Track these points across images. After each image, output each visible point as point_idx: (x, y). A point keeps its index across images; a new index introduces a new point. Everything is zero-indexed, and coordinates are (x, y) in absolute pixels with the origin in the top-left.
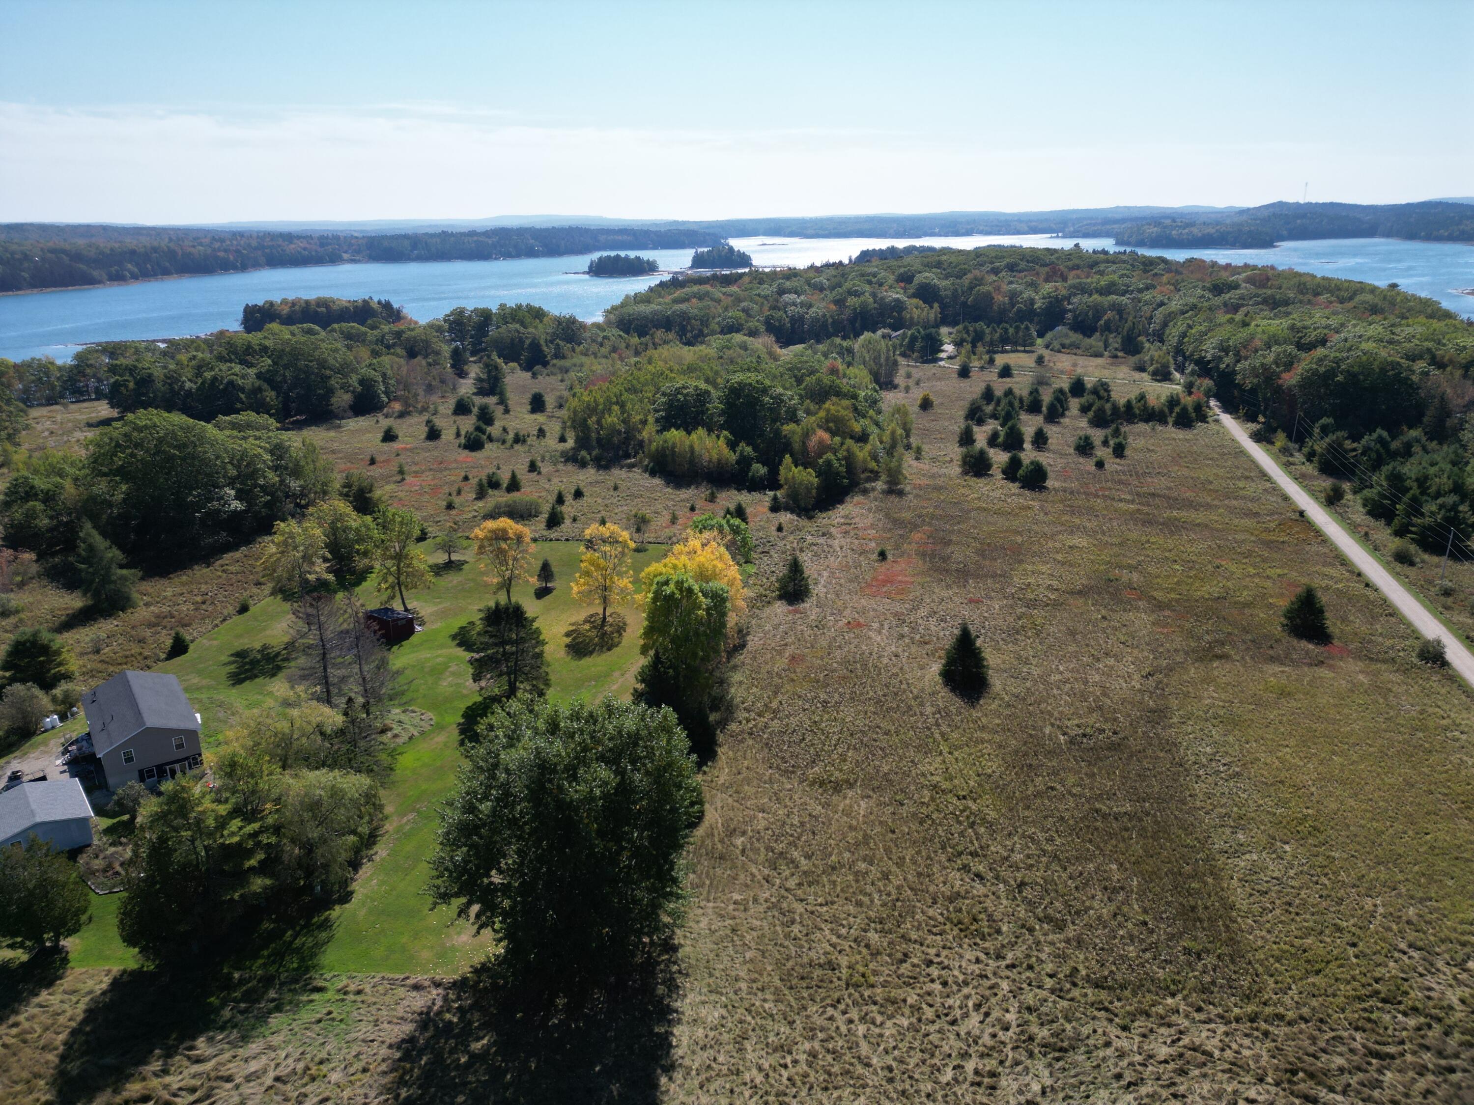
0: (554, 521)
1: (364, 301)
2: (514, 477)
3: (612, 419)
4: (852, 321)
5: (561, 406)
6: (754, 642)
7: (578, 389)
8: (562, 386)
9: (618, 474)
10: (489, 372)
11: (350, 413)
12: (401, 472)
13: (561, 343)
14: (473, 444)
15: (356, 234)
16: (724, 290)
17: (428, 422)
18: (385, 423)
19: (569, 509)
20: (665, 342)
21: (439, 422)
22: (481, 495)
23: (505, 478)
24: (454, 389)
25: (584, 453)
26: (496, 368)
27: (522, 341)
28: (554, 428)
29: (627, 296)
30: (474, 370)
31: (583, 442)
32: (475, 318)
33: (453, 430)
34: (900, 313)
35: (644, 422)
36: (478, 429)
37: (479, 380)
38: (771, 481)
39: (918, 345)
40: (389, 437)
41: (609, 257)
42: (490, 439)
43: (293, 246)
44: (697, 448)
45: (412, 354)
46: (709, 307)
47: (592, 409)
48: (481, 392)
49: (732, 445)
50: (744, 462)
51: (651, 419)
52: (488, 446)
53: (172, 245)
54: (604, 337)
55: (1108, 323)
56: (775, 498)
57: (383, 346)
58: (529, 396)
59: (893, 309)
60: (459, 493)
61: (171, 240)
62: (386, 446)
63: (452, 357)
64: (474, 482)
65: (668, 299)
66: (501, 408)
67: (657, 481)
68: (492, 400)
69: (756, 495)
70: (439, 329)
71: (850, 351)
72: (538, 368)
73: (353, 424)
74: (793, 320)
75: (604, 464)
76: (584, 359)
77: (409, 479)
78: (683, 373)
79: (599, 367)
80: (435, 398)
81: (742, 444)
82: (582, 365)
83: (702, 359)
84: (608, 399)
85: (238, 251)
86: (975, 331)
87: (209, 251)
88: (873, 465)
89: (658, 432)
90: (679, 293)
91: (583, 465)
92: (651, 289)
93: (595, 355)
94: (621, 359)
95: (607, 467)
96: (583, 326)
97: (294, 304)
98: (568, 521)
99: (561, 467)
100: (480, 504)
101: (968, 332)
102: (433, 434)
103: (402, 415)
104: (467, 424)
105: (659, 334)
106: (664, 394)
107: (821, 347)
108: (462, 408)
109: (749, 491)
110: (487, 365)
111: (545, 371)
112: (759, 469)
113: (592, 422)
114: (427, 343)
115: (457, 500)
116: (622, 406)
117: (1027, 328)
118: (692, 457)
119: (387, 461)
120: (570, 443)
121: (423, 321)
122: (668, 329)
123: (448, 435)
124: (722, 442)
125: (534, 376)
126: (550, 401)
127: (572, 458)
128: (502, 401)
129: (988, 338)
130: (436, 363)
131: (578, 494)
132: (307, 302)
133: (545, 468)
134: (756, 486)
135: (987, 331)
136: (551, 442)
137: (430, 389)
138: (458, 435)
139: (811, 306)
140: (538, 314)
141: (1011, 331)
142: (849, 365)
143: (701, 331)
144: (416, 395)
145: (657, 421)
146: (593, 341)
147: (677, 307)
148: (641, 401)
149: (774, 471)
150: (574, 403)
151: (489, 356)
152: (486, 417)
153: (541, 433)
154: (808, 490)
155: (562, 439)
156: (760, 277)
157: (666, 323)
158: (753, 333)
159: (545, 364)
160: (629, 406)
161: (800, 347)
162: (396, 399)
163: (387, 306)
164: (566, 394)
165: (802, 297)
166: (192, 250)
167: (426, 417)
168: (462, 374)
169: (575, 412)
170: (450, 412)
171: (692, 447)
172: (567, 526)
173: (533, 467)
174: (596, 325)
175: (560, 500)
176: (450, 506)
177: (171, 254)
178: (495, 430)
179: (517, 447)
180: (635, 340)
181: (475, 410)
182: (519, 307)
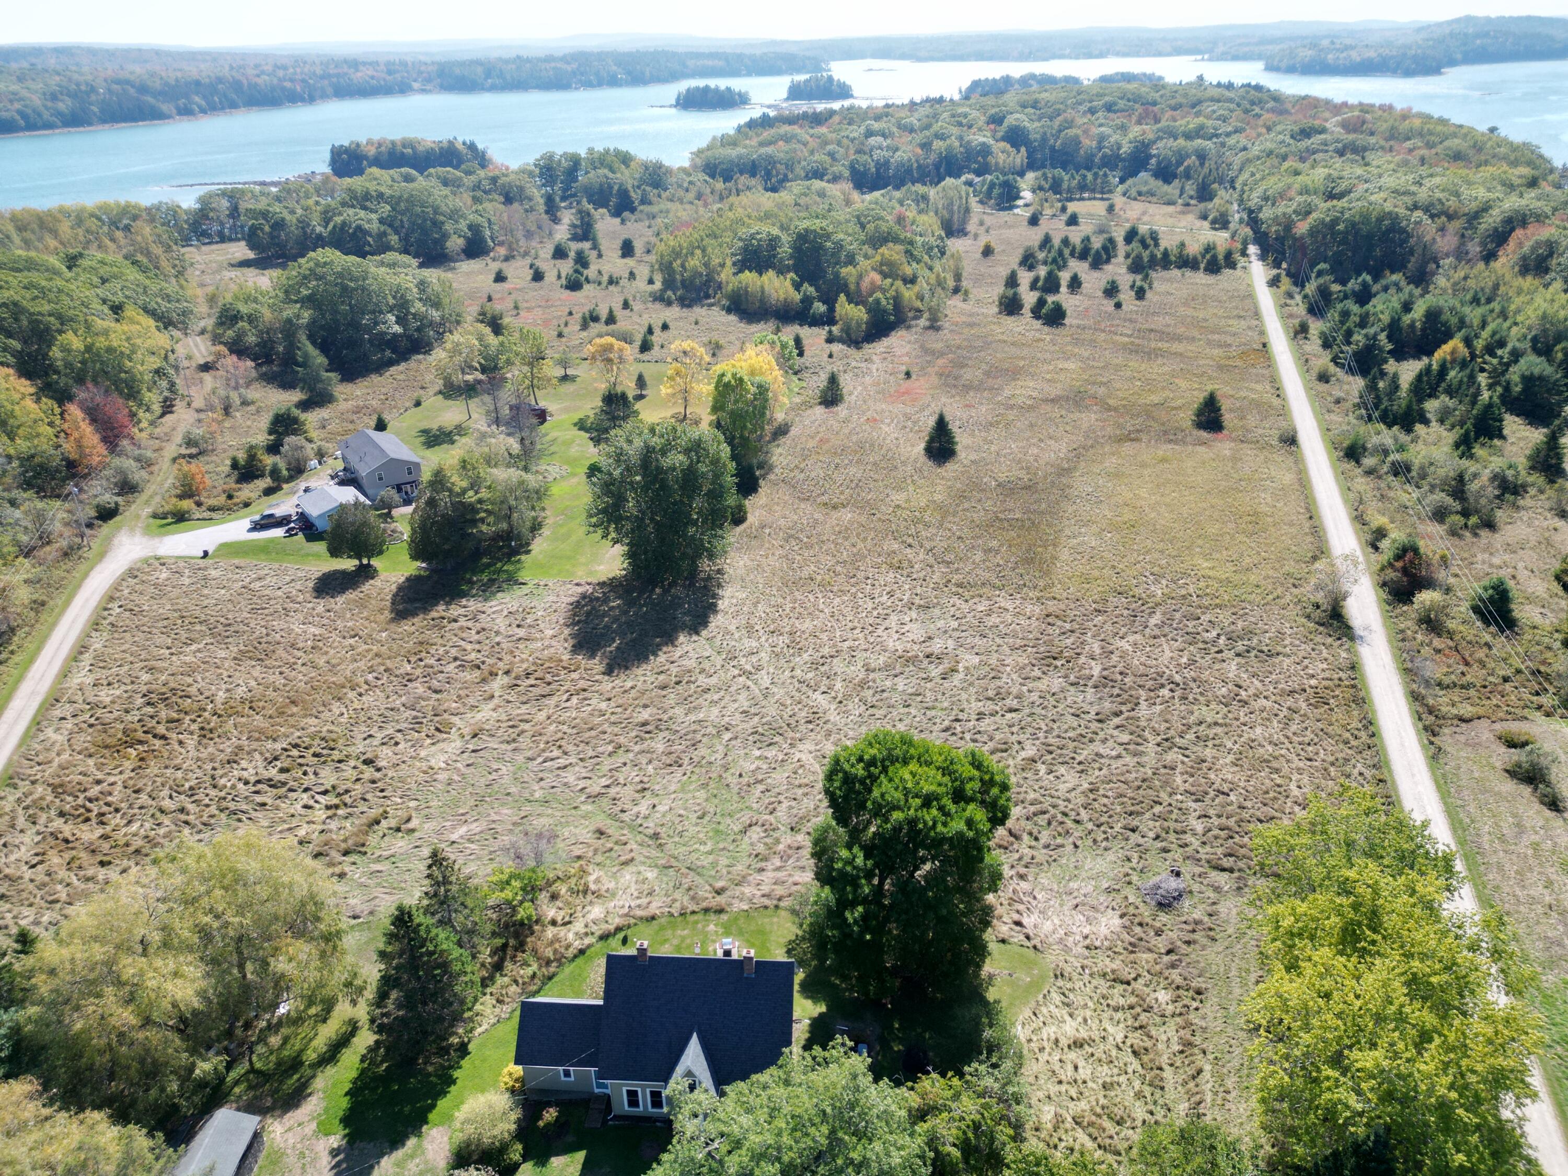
0: (645, 347)
1: (450, 142)
2: (611, 311)
3: (694, 262)
4: (937, 166)
5: (648, 252)
6: (794, 431)
7: (664, 236)
8: (650, 232)
9: (699, 312)
10: (582, 218)
11: (463, 256)
12: (516, 308)
13: (648, 189)
14: (574, 285)
15: (423, 58)
16: (811, 131)
17: (531, 266)
18: (495, 266)
19: (658, 337)
20: (749, 188)
21: (540, 264)
22: (584, 326)
23: (604, 314)
24: (550, 234)
25: (669, 293)
26: (589, 214)
27: (611, 187)
28: (643, 272)
29: (714, 138)
30: (568, 217)
31: (669, 284)
32: (565, 164)
33: (555, 273)
34: (985, 157)
35: (723, 265)
36: (576, 271)
37: (574, 226)
38: (829, 319)
39: (996, 192)
40: (500, 278)
41: (697, 88)
42: (588, 280)
43: (359, 74)
44: (766, 288)
45: (508, 200)
46: (795, 151)
47: (677, 254)
48: (575, 238)
49: (797, 286)
50: (807, 301)
51: (729, 263)
52: (586, 287)
53: (234, 74)
54: (690, 183)
55: (1188, 169)
56: (830, 332)
57: (479, 192)
58: (619, 243)
59: (979, 153)
60: (566, 324)
61: (231, 68)
62: (499, 286)
63: (546, 204)
64: (578, 316)
65: (754, 142)
66: (594, 253)
67: (733, 318)
68: (586, 245)
69: (815, 330)
70: (531, 174)
71: (925, 198)
72: (626, 214)
73: (467, 266)
74: (877, 163)
75: (686, 303)
76: (669, 205)
77: (522, 313)
78: (760, 219)
79: (682, 212)
80: (534, 244)
81: (806, 285)
82: (668, 211)
83: (780, 206)
84: (691, 243)
85: (303, 81)
86: (1054, 178)
87: (275, 81)
88: (918, 304)
89: (735, 274)
90: (767, 134)
91: (669, 303)
92: (739, 129)
93: (681, 201)
94: (706, 205)
95: (689, 306)
96: (669, 171)
97: (380, 145)
98: (656, 348)
99: (650, 305)
100: (585, 334)
101: (1046, 179)
102: (538, 276)
103: (507, 259)
104: (566, 267)
105: (743, 180)
106: (740, 239)
107: (897, 194)
108: (560, 253)
109: (810, 325)
110: (580, 212)
111: (633, 217)
112: (820, 307)
113: (676, 265)
114: (521, 189)
115: (566, 331)
116: (704, 251)
117: (1105, 175)
118: (763, 298)
119: (502, 299)
120: (658, 285)
121: (514, 165)
122: (753, 175)
123: (550, 277)
124: (788, 283)
125: (623, 222)
126: (638, 246)
127: (659, 298)
128: (595, 247)
129: (1065, 186)
130: (532, 209)
131: (665, 327)
132: (393, 143)
133: (637, 306)
134: (816, 322)
135: (1066, 178)
136: (641, 284)
137: (529, 235)
138: (559, 277)
139: (897, 149)
140: (625, 159)
141: (1090, 176)
142: (920, 212)
143: (786, 176)
144: (517, 241)
145: (734, 264)
146: (680, 186)
147: (763, 150)
148: (721, 246)
149: (832, 309)
150: (661, 247)
151: (579, 203)
152: (582, 261)
153: (632, 276)
154: (859, 325)
155: (651, 282)
156: (852, 116)
157: (752, 169)
158: (835, 179)
159: (633, 210)
160: (709, 250)
161: (877, 194)
162: (501, 244)
163: (472, 147)
164: (653, 240)
165: (889, 141)
166: (259, 81)
167: (528, 261)
168: (556, 220)
169: (662, 256)
170: (549, 256)
171: (762, 287)
172: (656, 352)
173: (626, 305)
174: (683, 170)
175: (650, 331)
176: (560, 335)
177: (237, 86)
178: (591, 272)
179: (611, 288)
180: (720, 185)
181: (572, 254)
182: (607, 151)
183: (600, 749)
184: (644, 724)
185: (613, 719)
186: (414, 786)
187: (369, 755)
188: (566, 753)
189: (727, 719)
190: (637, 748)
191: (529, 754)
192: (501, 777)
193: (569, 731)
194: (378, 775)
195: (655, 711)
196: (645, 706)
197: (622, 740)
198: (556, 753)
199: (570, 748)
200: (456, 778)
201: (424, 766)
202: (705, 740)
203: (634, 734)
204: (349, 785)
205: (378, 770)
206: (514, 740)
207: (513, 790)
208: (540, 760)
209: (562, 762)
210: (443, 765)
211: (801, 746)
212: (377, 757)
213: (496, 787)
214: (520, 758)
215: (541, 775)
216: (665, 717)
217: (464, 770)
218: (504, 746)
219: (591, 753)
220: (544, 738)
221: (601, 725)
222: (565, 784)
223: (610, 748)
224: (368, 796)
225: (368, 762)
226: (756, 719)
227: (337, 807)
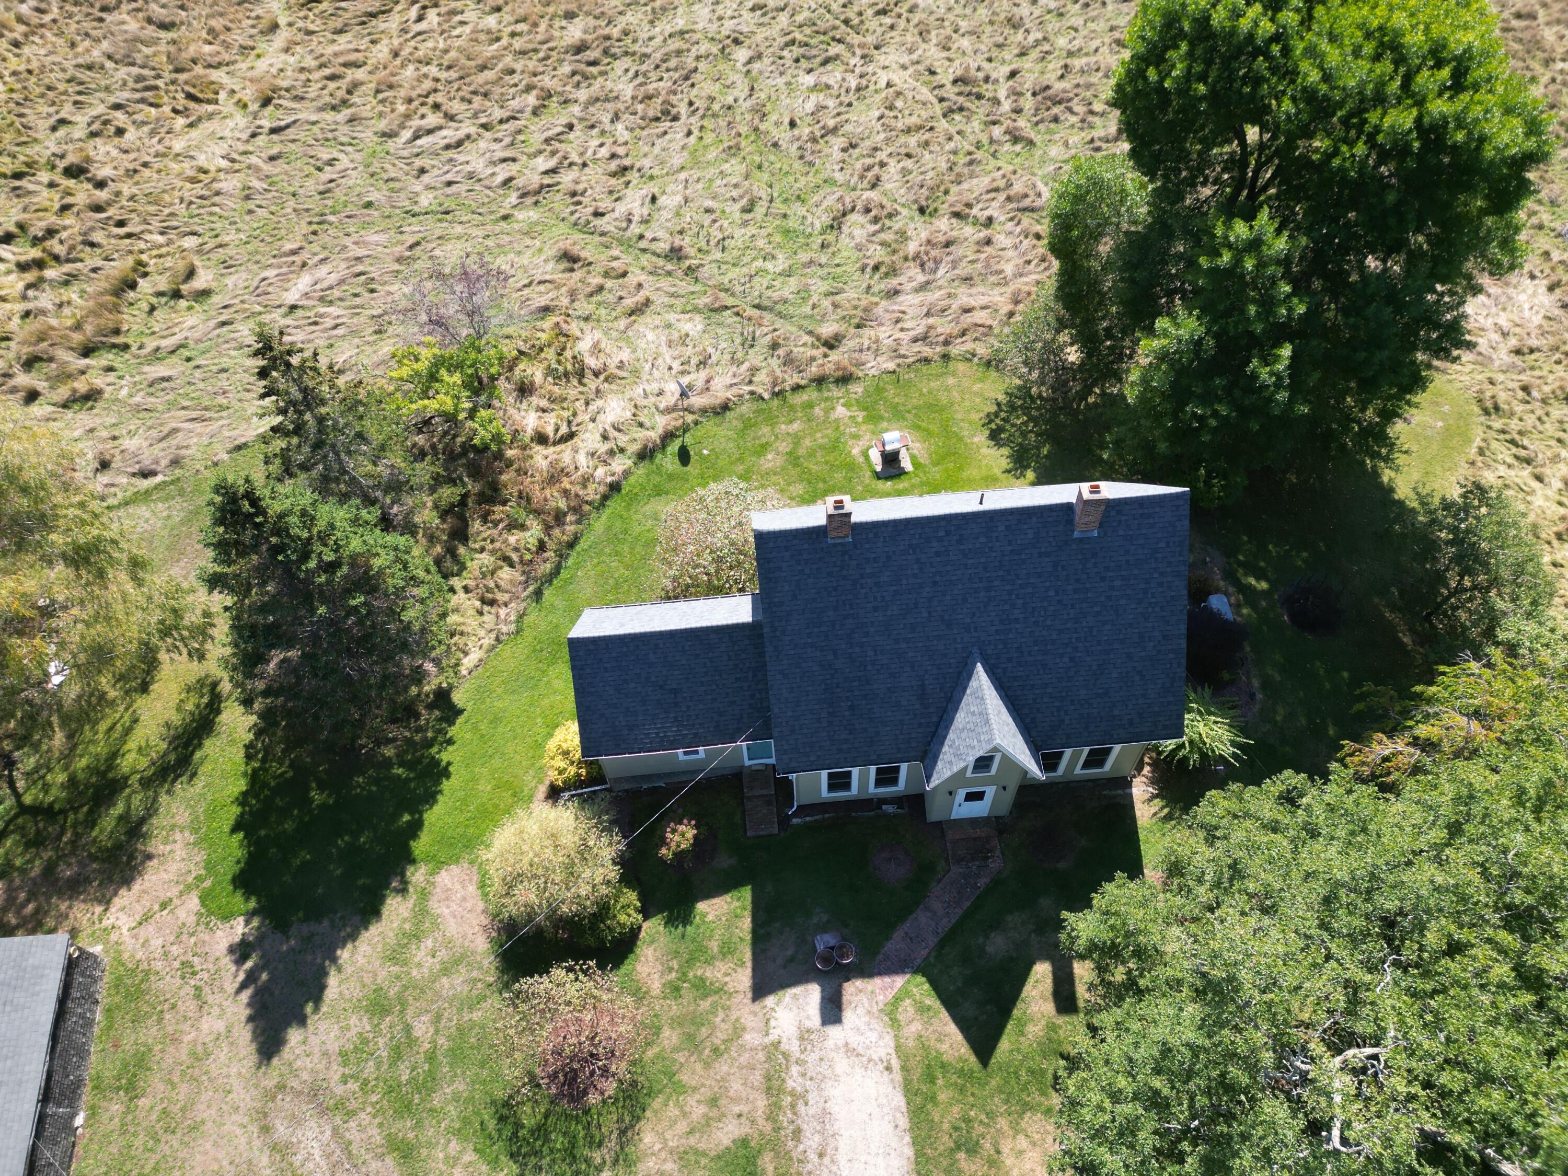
183: (514, 104)
184: (580, 48)
185: (518, 44)
186: (181, 209)
187: (72, 159)
188: (450, 117)
189: (729, 25)
190: (583, 95)
191: (382, 125)
192: (343, 174)
193: (443, 75)
194: (102, 195)
195: (592, 22)
196: (570, 16)
197: (547, 81)
198: (433, 119)
199: (456, 107)
200: (257, 184)
201: (188, 168)
202: (702, 66)
203: (566, 69)
204: (51, 219)
205: (100, 184)
206: (344, 102)
207: (373, 196)
208: (407, 134)
209: (450, 134)
210: (224, 164)
211: (881, 58)
212: (88, 160)
213: (338, 193)
214: (367, 135)
215: (418, 163)
216: (616, 32)
217: (267, 168)
218: (329, 116)
219: (498, 114)
220: (403, 93)
221: (499, 58)
222: (471, 176)
223: (531, 99)
224: (97, 237)
225: (74, 172)
226: (783, 18)
227: (39, 264)
